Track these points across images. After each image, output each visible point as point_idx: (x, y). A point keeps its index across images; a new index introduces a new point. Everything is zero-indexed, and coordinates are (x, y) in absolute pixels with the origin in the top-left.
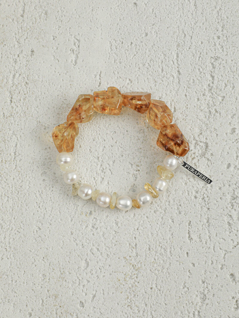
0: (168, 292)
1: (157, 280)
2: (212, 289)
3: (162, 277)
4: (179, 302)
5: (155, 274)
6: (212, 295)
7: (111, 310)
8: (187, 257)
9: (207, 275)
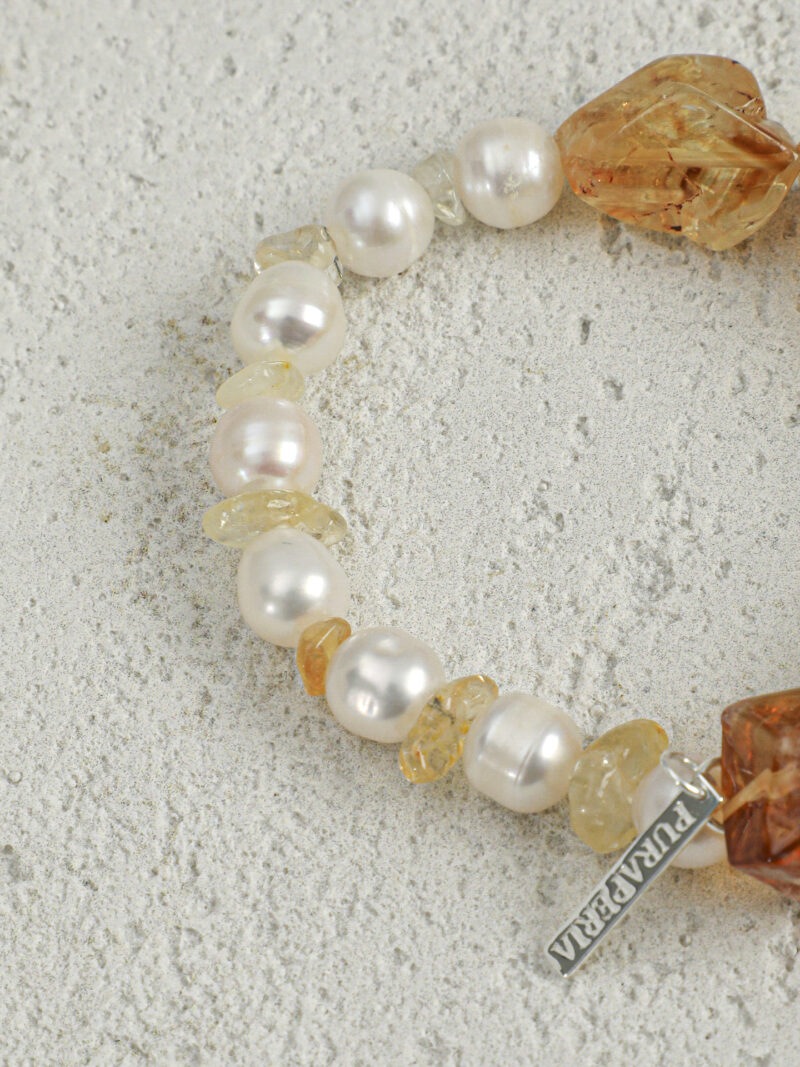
0: (423, 532)
1: (357, 460)
2: (720, 530)
3: (393, 448)
4: (487, 595)
5: (354, 428)
6: (716, 568)
7: (25, 610)
8: (577, 343)
9: (695, 447)
